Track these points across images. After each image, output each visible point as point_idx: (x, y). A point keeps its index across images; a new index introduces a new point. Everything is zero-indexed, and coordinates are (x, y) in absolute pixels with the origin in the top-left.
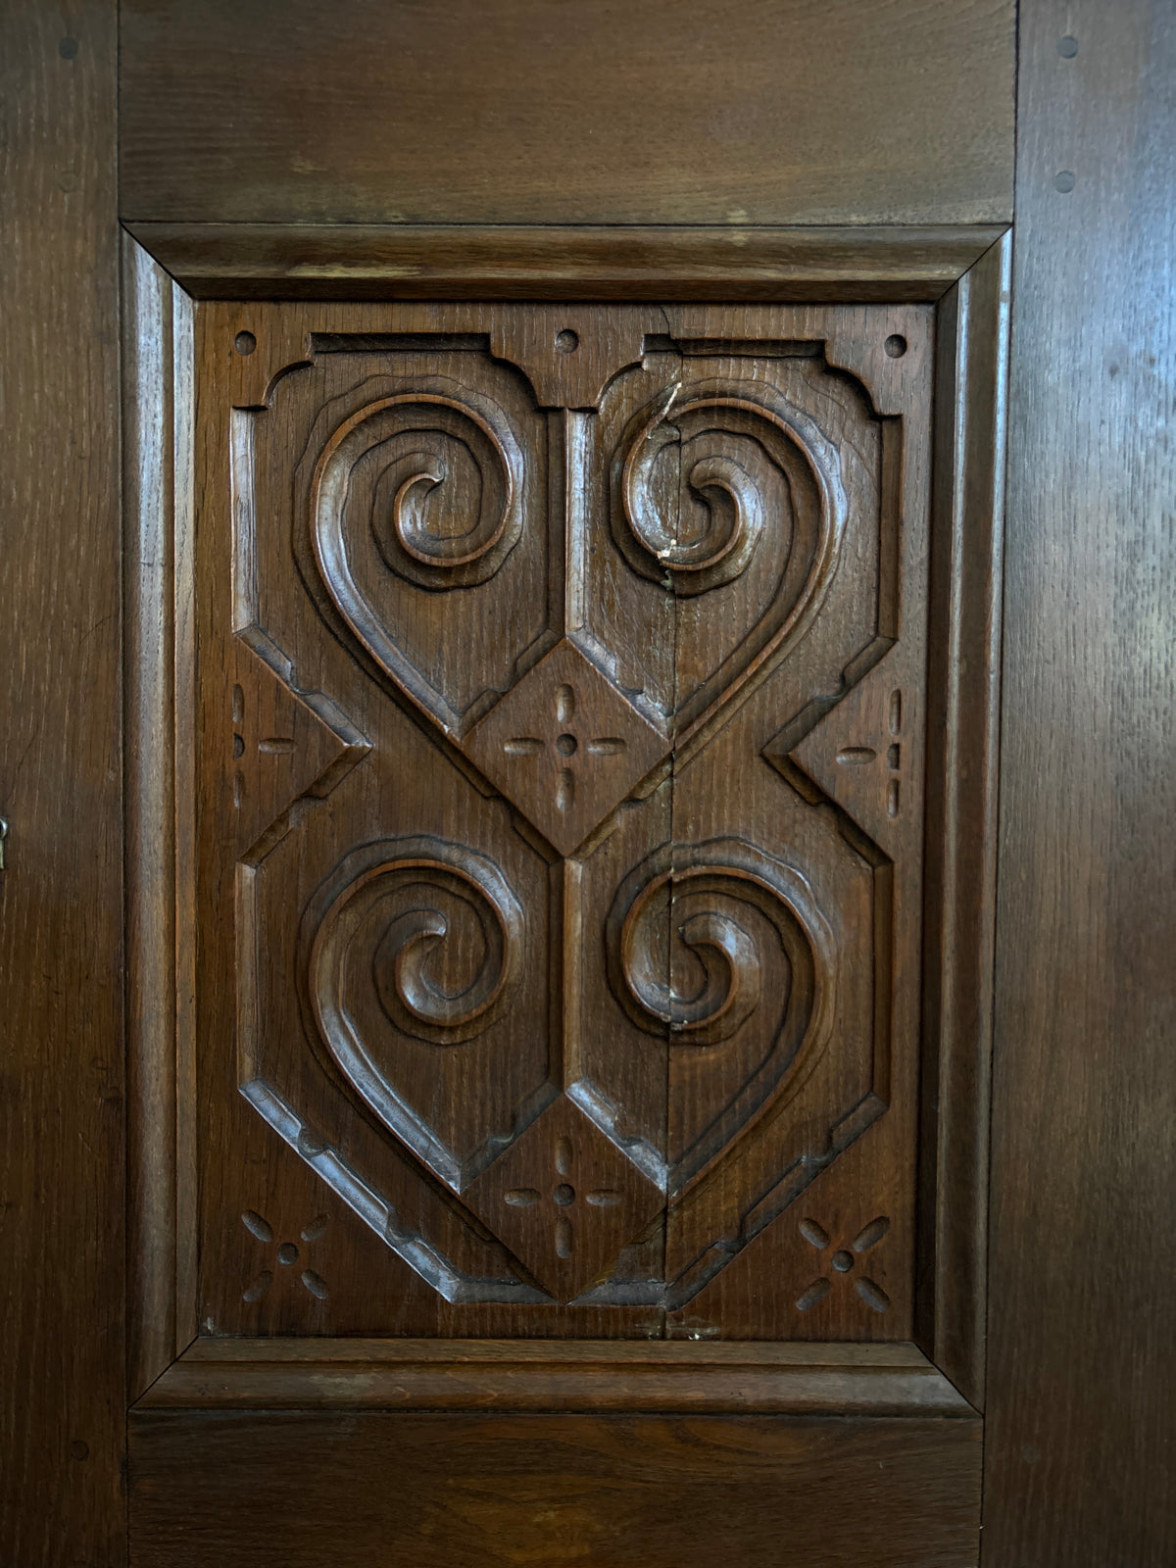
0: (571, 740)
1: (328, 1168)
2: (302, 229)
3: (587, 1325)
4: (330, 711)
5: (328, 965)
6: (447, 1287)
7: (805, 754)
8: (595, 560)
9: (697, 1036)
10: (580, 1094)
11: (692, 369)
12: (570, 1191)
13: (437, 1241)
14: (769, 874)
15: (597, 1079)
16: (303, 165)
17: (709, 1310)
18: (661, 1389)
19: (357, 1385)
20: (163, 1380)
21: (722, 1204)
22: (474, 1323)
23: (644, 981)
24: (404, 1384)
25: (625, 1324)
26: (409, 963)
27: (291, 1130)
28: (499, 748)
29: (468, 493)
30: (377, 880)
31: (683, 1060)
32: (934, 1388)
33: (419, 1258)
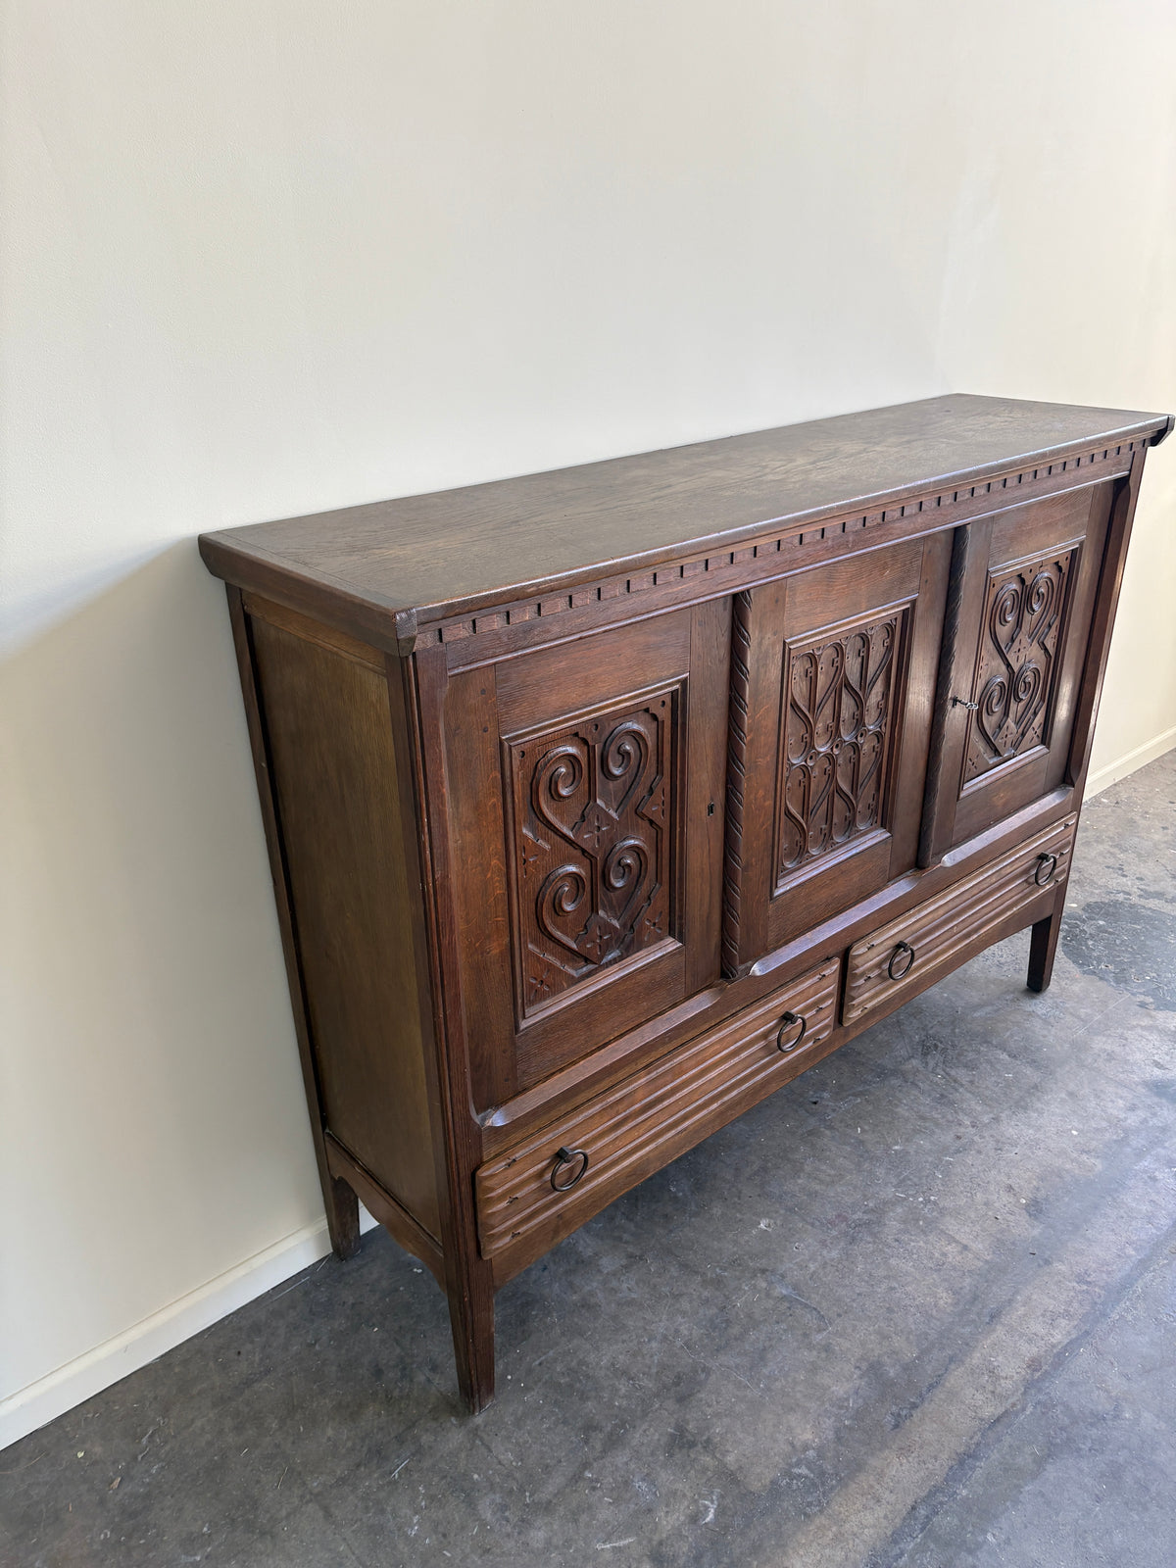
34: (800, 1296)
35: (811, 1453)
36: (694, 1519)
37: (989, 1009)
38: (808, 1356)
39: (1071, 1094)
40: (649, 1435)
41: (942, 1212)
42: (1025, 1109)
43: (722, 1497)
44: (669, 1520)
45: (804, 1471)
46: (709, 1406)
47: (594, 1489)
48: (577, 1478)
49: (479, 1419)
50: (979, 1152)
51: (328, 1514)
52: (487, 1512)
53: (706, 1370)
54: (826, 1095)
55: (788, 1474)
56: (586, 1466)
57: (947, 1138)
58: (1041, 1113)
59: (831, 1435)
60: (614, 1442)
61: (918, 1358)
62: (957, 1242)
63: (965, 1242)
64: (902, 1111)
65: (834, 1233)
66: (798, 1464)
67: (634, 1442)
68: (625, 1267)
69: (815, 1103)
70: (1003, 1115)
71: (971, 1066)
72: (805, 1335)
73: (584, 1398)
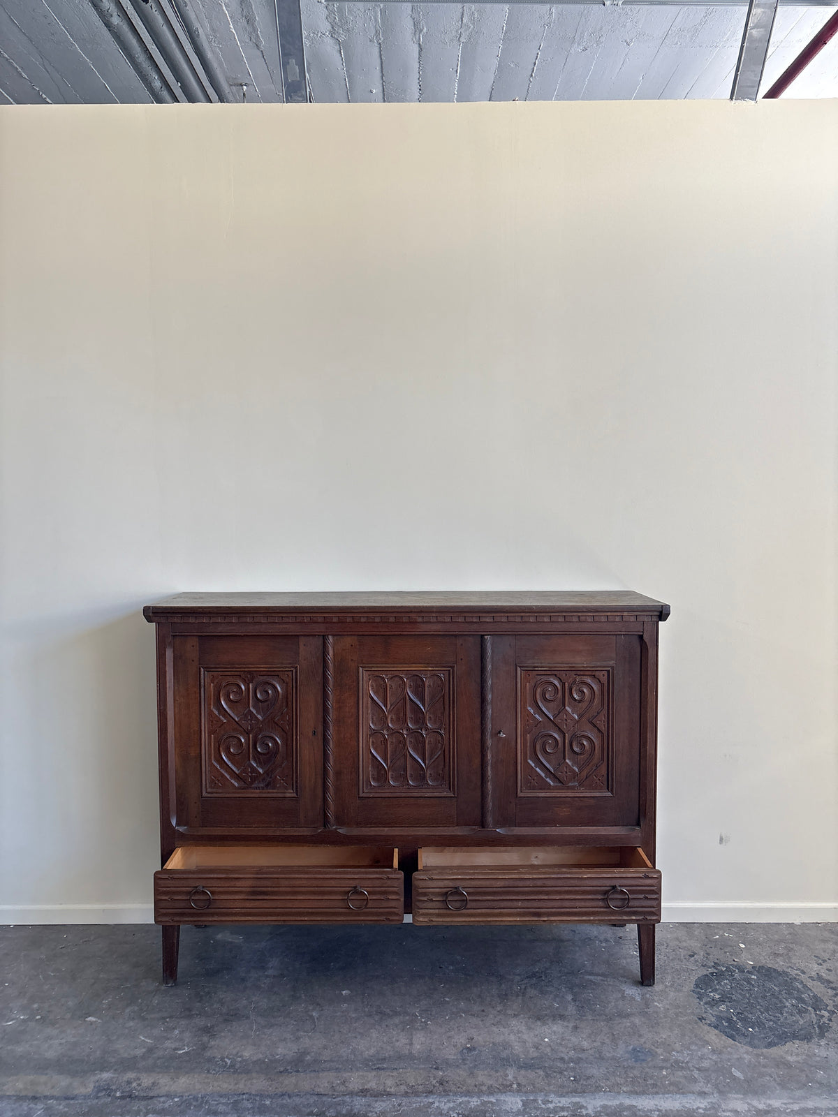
0: (566, 720)
1: (537, 769)
2: (536, 665)
3: (568, 788)
4: (537, 716)
5: (538, 747)
6: (552, 784)
7: (593, 721)
8: (569, 698)
9: (581, 754)
10: (567, 761)
11: (580, 677)
12: (566, 773)
13: (550, 778)
14: (589, 735)
15: (569, 759)
16: (536, 658)
17: (583, 787)
18: (578, 795)
19: (543, 795)
20: (520, 794)
21: (584, 773)
22: (555, 788)
23: (575, 749)
24: (548, 795)
25: (573, 788)
26: (547, 746)
27: (533, 765)
28: (558, 721)
29: (553, 692)
30: (543, 736)
31: (580, 757)
32: (610, 794)
33: (548, 780)
34: (317, 1019)
35: (239, 1059)
36: (176, 1049)
37: (599, 978)
38: (288, 1036)
39: (576, 1027)
40: (201, 1022)
41: (425, 1028)
42: (539, 1019)
43: (193, 1050)
44: (168, 1044)
45: (229, 1062)
46: (231, 1027)
47: (163, 1024)
48: (164, 1018)
49: (163, 988)
50: (482, 1021)
51: (93, 984)
52: (127, 1011)
53: (248, 1018)
54: (452, 968)
55: (222, 1059)
56: (171, 1017)
57: (476, 1008)
58: (544, 1024)
59: (255, 1059)
60: (190, 1017)
61: (324, 1061)
62: (411, 1040)
63: (414, 1042)
64: (475, 990)
65: (366, 1009)
66: (229, 1059)
67: (194, 1021)
68: (274, 976)
69: (441, 968)
70: (522, 1016)
71: (542, 992)
72: (298, 1030)
73: (199, 1002)
